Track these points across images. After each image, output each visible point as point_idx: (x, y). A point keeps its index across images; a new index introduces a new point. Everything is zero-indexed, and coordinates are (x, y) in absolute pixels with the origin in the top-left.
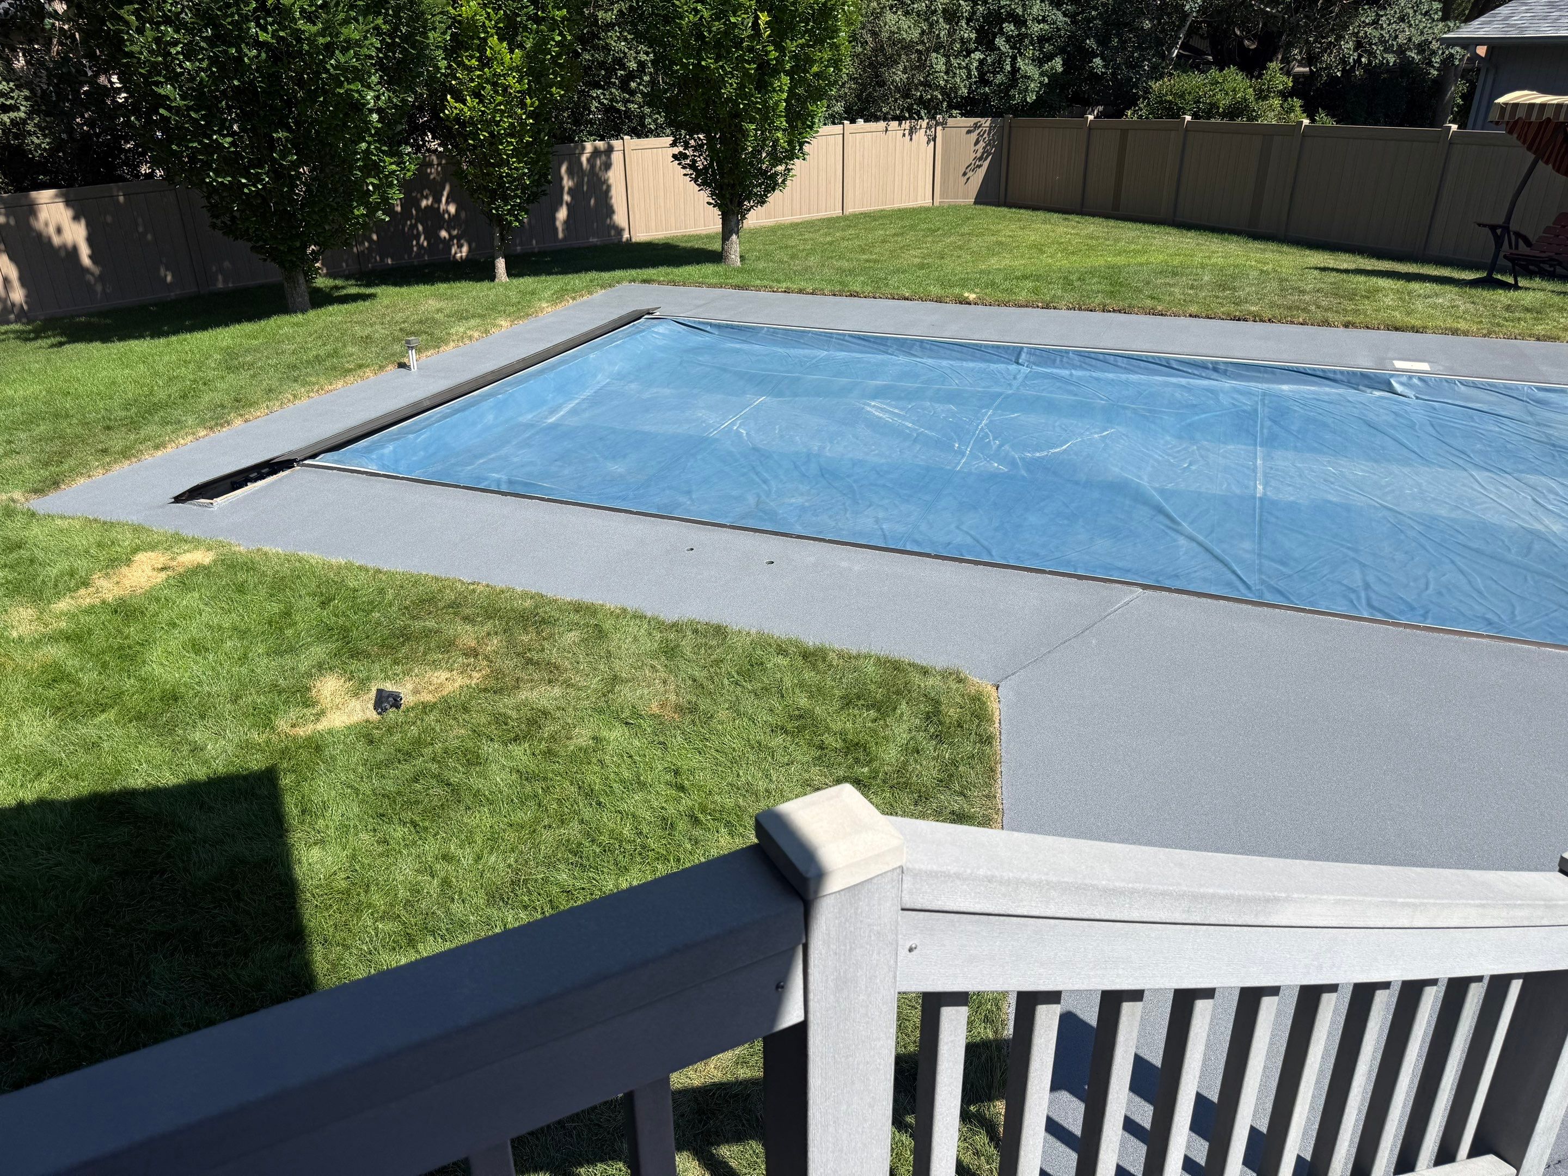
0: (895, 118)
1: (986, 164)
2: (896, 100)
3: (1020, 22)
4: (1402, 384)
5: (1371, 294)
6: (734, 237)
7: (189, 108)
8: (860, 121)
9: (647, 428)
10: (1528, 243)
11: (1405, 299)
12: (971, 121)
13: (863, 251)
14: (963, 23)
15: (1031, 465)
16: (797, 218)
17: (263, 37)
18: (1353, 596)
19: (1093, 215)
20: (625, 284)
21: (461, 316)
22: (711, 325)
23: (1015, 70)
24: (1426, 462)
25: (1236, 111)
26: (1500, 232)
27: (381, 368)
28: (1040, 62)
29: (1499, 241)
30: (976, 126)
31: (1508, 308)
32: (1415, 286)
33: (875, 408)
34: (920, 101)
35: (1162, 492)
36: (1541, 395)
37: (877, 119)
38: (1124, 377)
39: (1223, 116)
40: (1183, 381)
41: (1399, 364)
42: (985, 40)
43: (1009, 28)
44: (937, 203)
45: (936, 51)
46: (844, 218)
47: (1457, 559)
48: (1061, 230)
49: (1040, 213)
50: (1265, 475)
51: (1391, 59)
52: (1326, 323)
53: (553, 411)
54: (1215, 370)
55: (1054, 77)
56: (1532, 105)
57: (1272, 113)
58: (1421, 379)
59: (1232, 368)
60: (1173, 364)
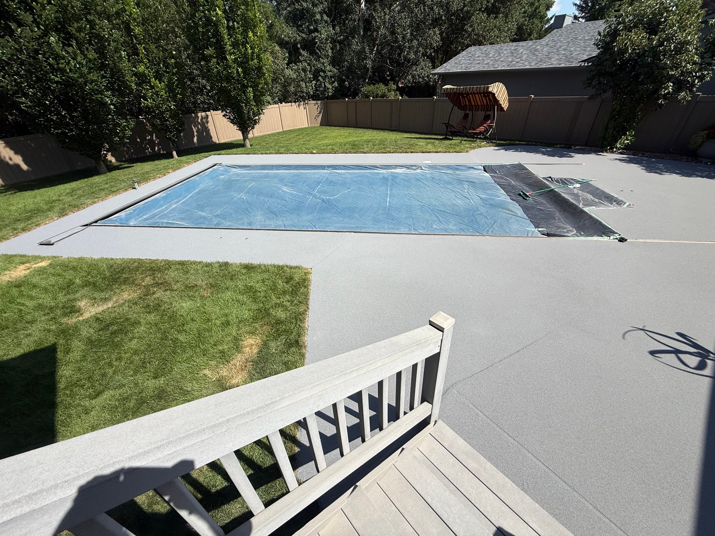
0: (293, 102)
1: (321, 115)
2: (293, 96)
3: (324, 72)
4: (424, 167)
5: (418, 143)
6: (247, 140)
7: (35, 106)
8: (283, 103)
10: (454, 127)
11: (426, 144)
12: (315, 102)
13: (287, 141)
14: (308, 72)
16: (269, 133)
17: (56, 79)
18: (410, 227)
19: (351, 127)
21: (156, 170)
22: (237, 166)
23: (325, 86)
25: (383, 96)
26: (448, 125)
27: (126, 190)
28: (331, 83)
29: (447, 128)
30: (317, 103)
31: (450, 145)
32: (428, 141)
34: (300, 96)
36: (457, 167)
37: (289, 102)
38: (355, 171)
39: (380, 97)
40: (370, 171)
41: (424, 162)
42: (316, 77)
43: (322, 74)
44: (309, 126)
45: (302, 81)
46: (283, 132)
47: (436, 214)
48: (342, 132)
49: (337, 128)
50: (390, 196)
51: (421, 80)
52: (406, 152)
54: (379, 167)
55: (336, 88)
56: (451, 88)
57: (392, 96)
58: (429, 165)
59: (382, 167)
60: (368, 167)
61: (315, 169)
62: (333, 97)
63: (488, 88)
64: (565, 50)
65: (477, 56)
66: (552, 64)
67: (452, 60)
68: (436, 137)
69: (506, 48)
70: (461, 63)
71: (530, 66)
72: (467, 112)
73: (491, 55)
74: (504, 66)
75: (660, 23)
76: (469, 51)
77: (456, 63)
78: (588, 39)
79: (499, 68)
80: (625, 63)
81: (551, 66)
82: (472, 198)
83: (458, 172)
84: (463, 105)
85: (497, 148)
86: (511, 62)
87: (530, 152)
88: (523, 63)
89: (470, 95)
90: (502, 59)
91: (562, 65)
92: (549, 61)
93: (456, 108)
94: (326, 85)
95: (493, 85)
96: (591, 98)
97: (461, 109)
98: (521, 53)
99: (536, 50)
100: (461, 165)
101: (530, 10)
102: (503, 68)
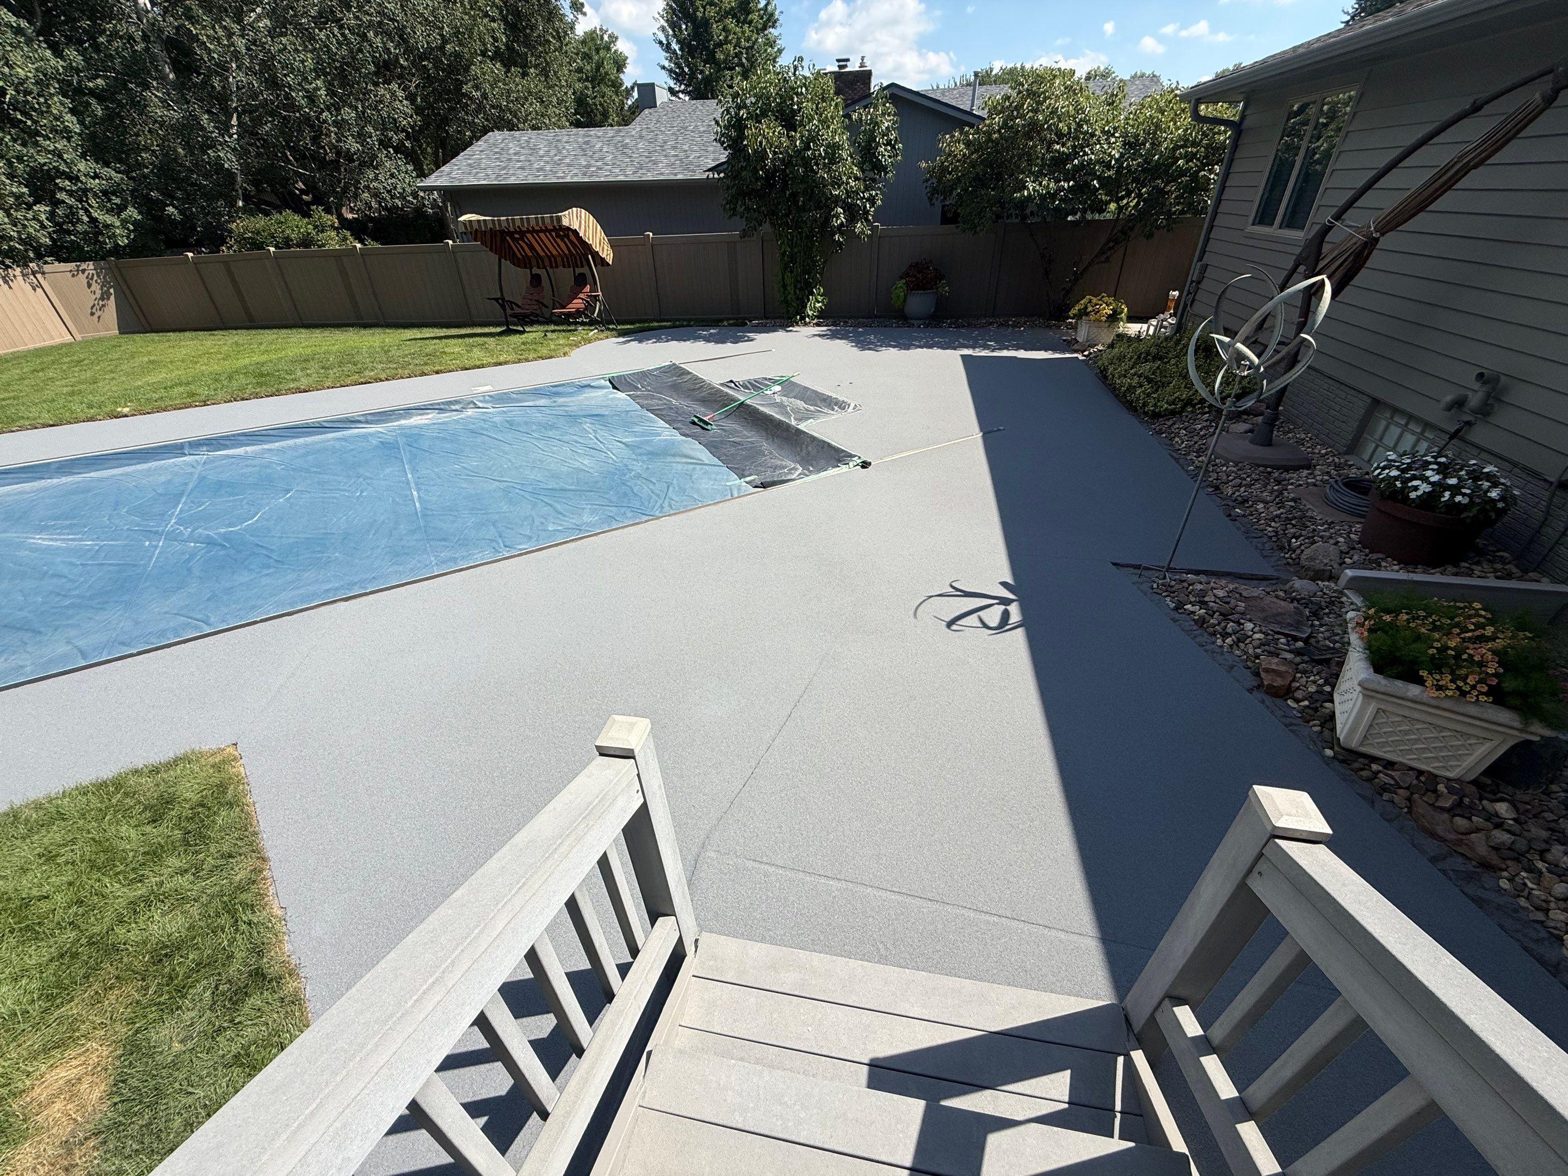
1: (112, 302)
4: (481, 401)
5: (447, 350)
10: (518, 306)
12: (73, 266)
19: (235, 328)
23: (93, 220)
25: (306, 242)
26: (502, 302)
28: (114, 212)
29: (503, 308)
30: (81, 270)
31: (523, 343)
32: (469, 341)
36: (554, 389)
38: (290, 443)
39: (298, 246)
40: (337, 435)
41: (475, 390)
42: (42, 194)
43: (64, 183)
44: (78, 338)
47: (544, 499)
48: (209, 343)
49: (187, 334)
50: (417, 484)
51: (398, 202)
52: (423, 374)
54: (359, 421)
56: (479, 221)
57: (332, 241)
58: (490, 396)
59: (369, 418)
60: (326, 425)
61: (146, 460)
62: (136, 250)
63: (559, 219)
64: (674, 148)
65: (512, 151)
66: (662, 174)
67: (459, 157)
68: (486, 330)
69: (565, 139)
70: (483, 166)
71: (626, 176)
72: (535, 271)
73: (541, 152)
74: (576, 175)
75: (794, 113)
76: (491, 141)
77: (470, 165)
78: (704, 132)
79: (568, 180)
80: (770, 175)
81: (662, 178)
82: (608, 449)
83: (561, 400)
84: (519, 256)
85: (621, 339)
86: (588, 166)
87: (685, 341)
88: (610, 171)
89: (529, 235)
90: (567, 161)
91: (680, 177)
92: (654, 167)
93: (506, 264)
94: (95, 215)
95: (567, 212)
96: (744, 234)
97: (519, 266)
98: (601, 151)
99: (625, 146)
100: (563, 385)
101: (589, 68)
102: (576, 179)
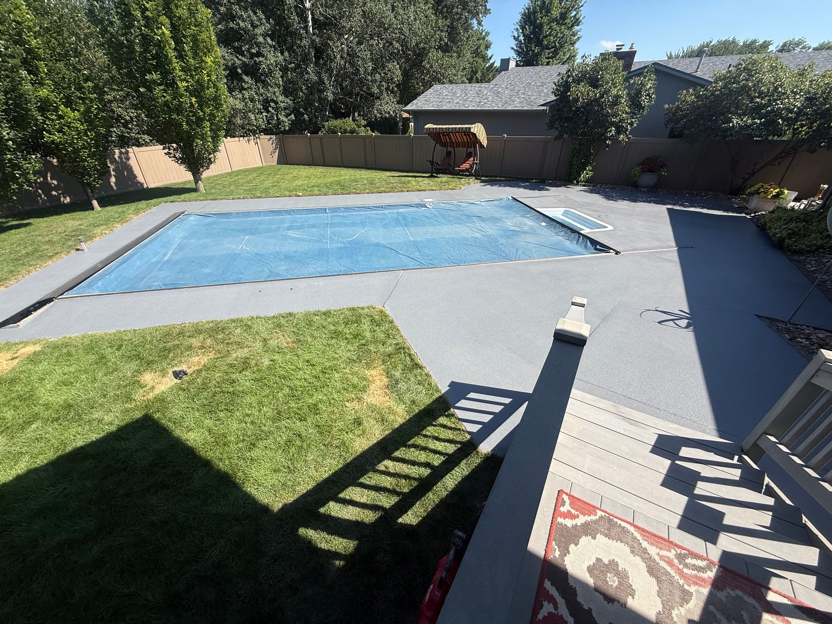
0: (241, 136)
1: (277, 151)
2: (240, 130)
3: (276, 103)
5: (409, 182)
6: (200, 182)
8: (229, 138)
9: (209, 254)
10: (439, 165)
11: (417, 182)
12: (269, 137)
13: (249, 183)
14: (257, 102)
15: (349, 242)
18: (448, 261)
19: (319, 165)
20: (163, 203)
21: (95, 226)
22: (211, 214)
24: (445, 225)
26: (432, 162)
27: (68, 252)
28: (287, 116)
29: (432, 165)
30: (271, 138)
31: (441, 182)
32: (417, 179)
33: (290, 233)
34: (249, 130)
35: (389, 244)
37: (234, 137)
38: (359, 213)
40: (375, 212)
41: (426, 200)
42: (266, 108)
44: (264, 165)
45: (250, 111)
46: (234, 172)
47: (463, 247)
48: (311, 171)
52: (402, 191)
53: (165, 255)
54: (382, 208)
55: (292, 121)
57: (363, 132)
58: (432, 203)
59: (385, 207)
60: (370, 208)
61: (312, 213)
62: (290, 131)
63: (470, 128)
67: (421, 97)
70: (431, 101)
71: (498, 107)
72: (449, 149)
73: (458, 95)
75: (598, 80)
76: (435, 89)
77: (425, 100)
80: (578, 110)
83: (461, 208)
84: (443, 141)
85: (484, 184)
89: (451, 134)
90: (470, 99)
91: (525, 108)
92: (513, 103)
93: (438, 145)
94: (280, 117)
95: (474, 125)
97: (443, 147)
100: (462, 202)
102: (473, 108)
